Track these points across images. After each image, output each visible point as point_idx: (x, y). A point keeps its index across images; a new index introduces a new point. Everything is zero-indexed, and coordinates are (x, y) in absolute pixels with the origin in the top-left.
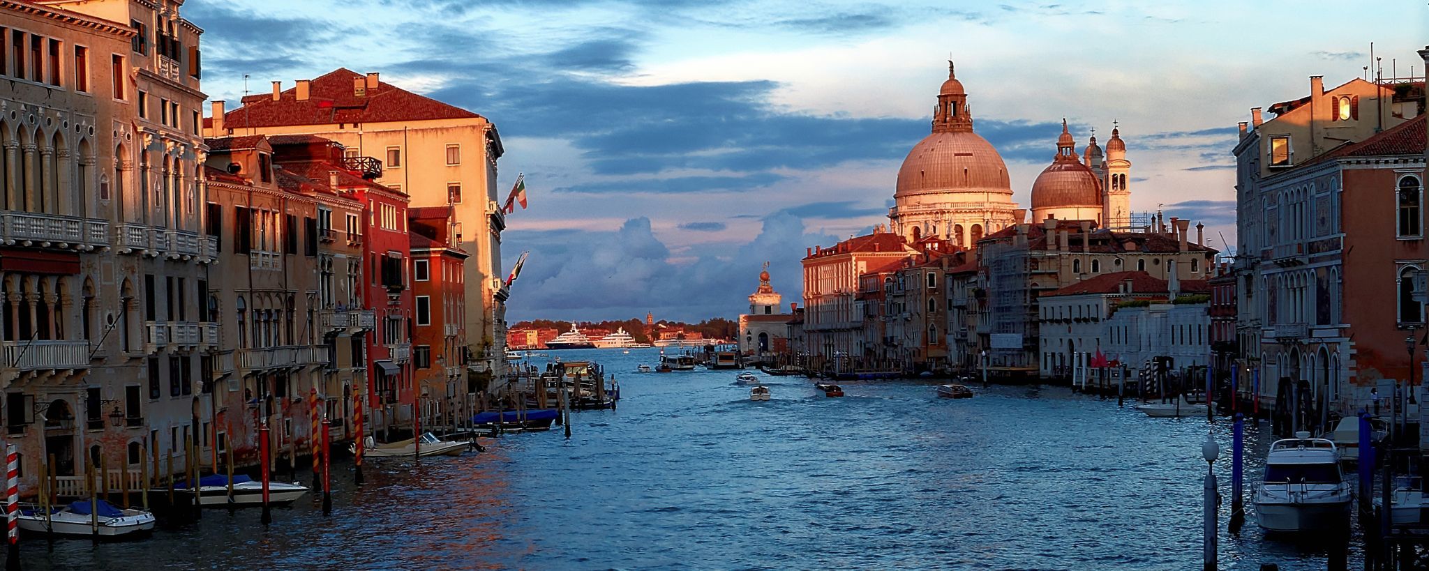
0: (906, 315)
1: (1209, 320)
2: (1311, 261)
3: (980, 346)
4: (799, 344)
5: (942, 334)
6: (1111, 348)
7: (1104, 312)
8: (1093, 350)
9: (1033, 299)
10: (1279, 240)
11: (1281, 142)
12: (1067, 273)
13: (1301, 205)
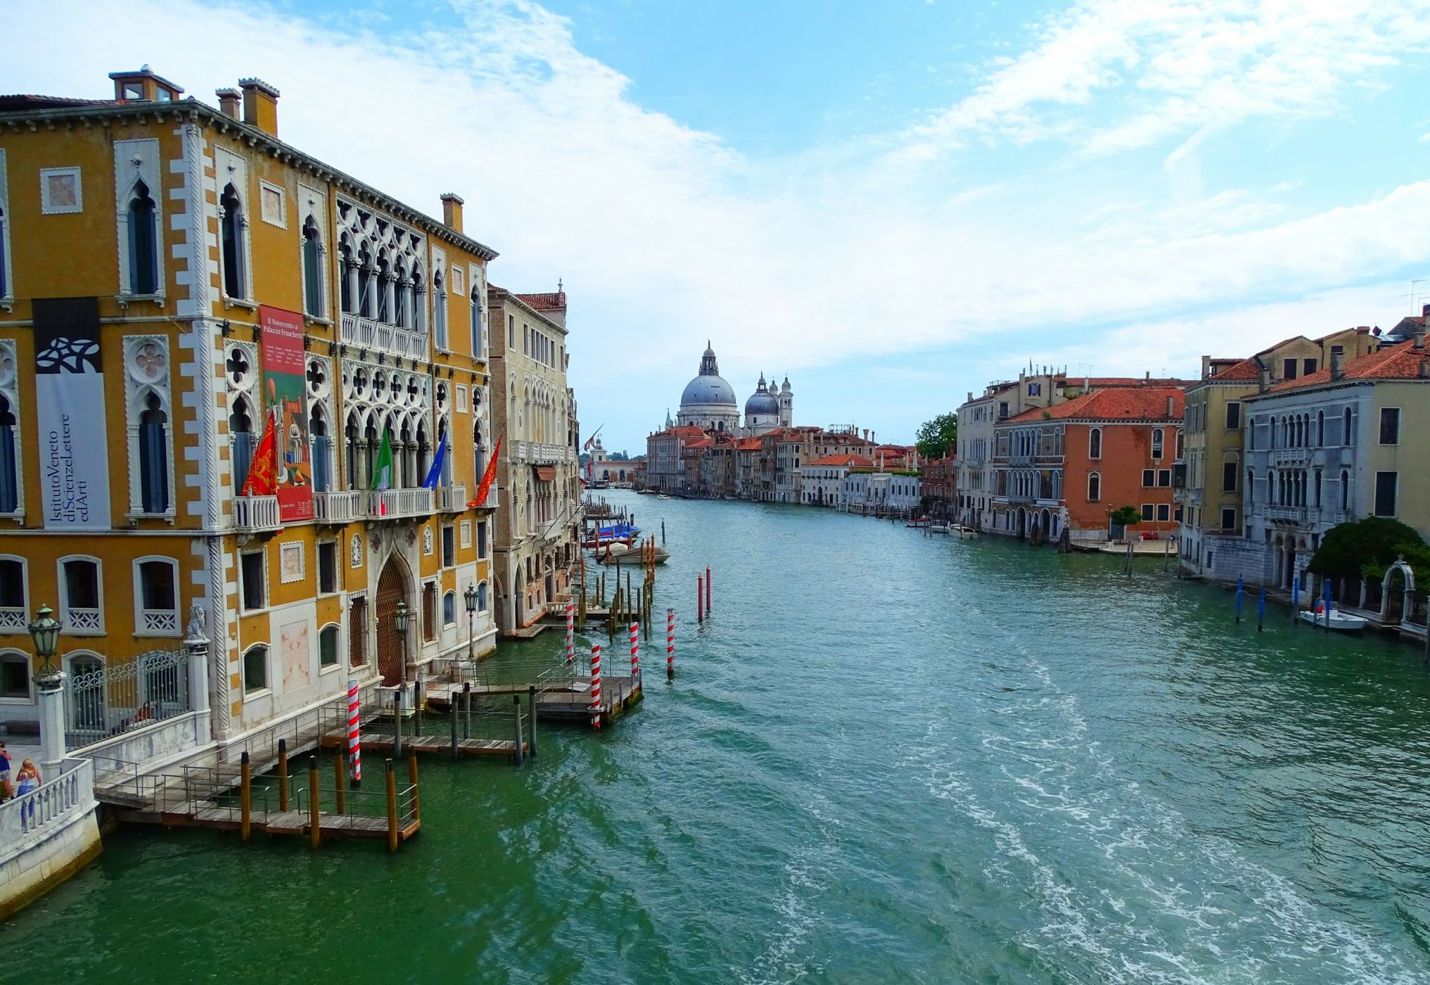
1: (920, 484)
2: (1036, 466)
4: (643, 479)
5: (734, 479)
6: (846, 493)
7: (842, 475)
8: (834, 494)
9: (797, 466)
10: (1010, 454)
11: (1004, 405)
12: (813, 454)
13: (1028, 438)
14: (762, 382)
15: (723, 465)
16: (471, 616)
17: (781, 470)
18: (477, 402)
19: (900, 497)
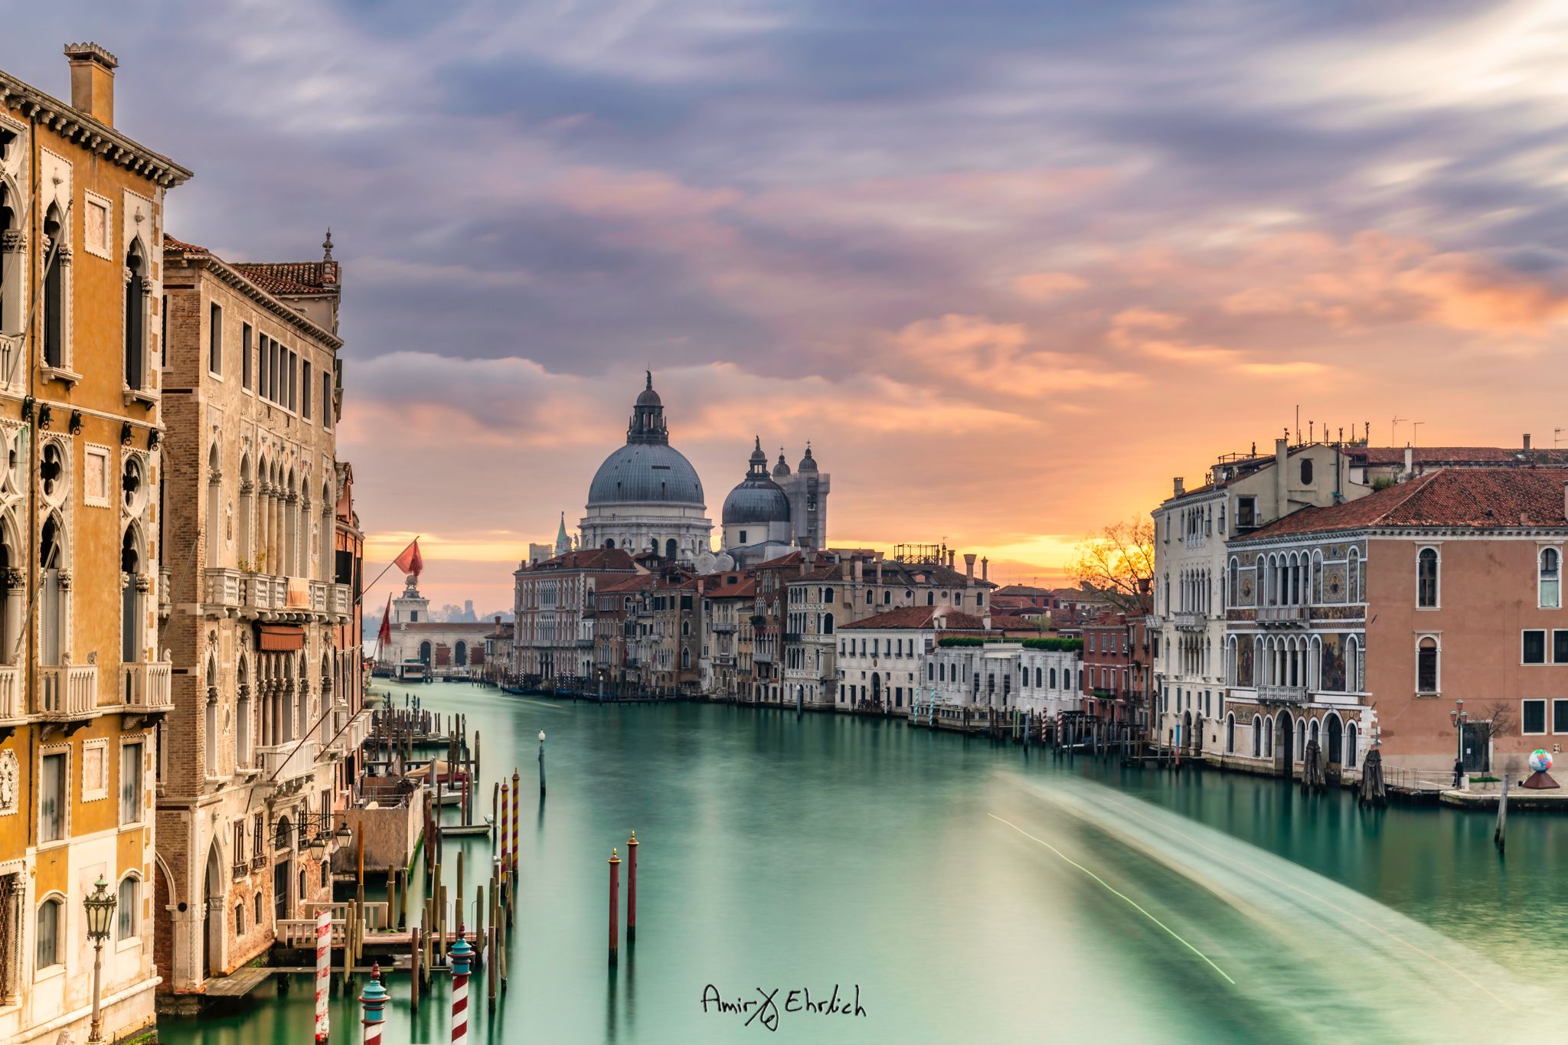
0: (655, 637)
1: (1081, 665)
2: (1312, 626)
3: (755, 673)
4: (505, 660)
5: (696, 658)
6: (930, 684)
7: (920, 648)
8: (905, 685)
9: (829, 630)
10: (1260, 601)
11: (1247, 503)
12: (860, 604)
13: (1296, 569)
14: (758, 458)
15: (674, 629)
16: (98, 949)
17: (795, 638)
18: (130, 484)
19: (1039, 693)
